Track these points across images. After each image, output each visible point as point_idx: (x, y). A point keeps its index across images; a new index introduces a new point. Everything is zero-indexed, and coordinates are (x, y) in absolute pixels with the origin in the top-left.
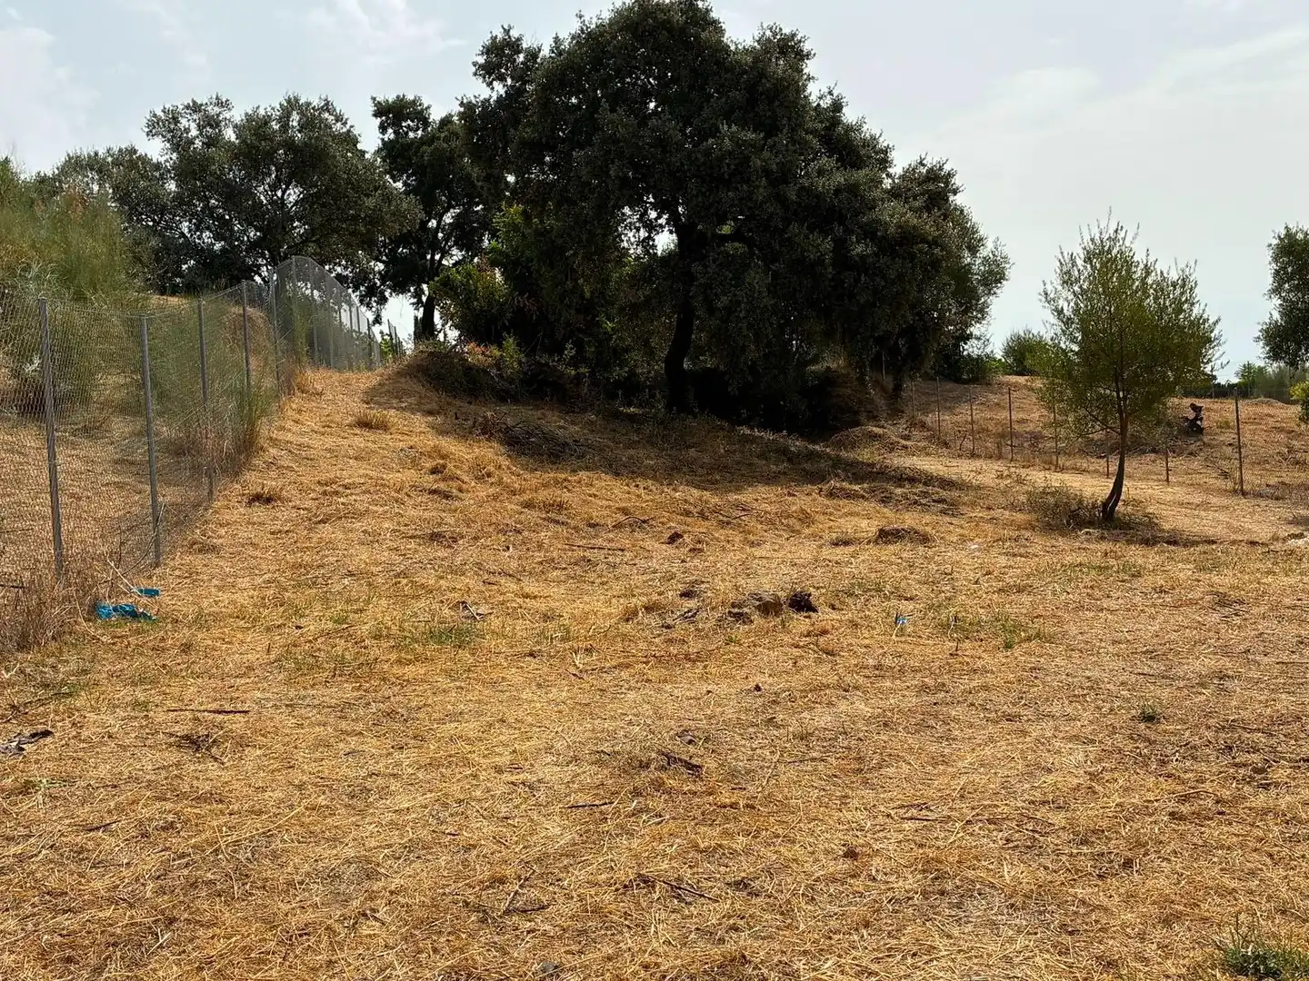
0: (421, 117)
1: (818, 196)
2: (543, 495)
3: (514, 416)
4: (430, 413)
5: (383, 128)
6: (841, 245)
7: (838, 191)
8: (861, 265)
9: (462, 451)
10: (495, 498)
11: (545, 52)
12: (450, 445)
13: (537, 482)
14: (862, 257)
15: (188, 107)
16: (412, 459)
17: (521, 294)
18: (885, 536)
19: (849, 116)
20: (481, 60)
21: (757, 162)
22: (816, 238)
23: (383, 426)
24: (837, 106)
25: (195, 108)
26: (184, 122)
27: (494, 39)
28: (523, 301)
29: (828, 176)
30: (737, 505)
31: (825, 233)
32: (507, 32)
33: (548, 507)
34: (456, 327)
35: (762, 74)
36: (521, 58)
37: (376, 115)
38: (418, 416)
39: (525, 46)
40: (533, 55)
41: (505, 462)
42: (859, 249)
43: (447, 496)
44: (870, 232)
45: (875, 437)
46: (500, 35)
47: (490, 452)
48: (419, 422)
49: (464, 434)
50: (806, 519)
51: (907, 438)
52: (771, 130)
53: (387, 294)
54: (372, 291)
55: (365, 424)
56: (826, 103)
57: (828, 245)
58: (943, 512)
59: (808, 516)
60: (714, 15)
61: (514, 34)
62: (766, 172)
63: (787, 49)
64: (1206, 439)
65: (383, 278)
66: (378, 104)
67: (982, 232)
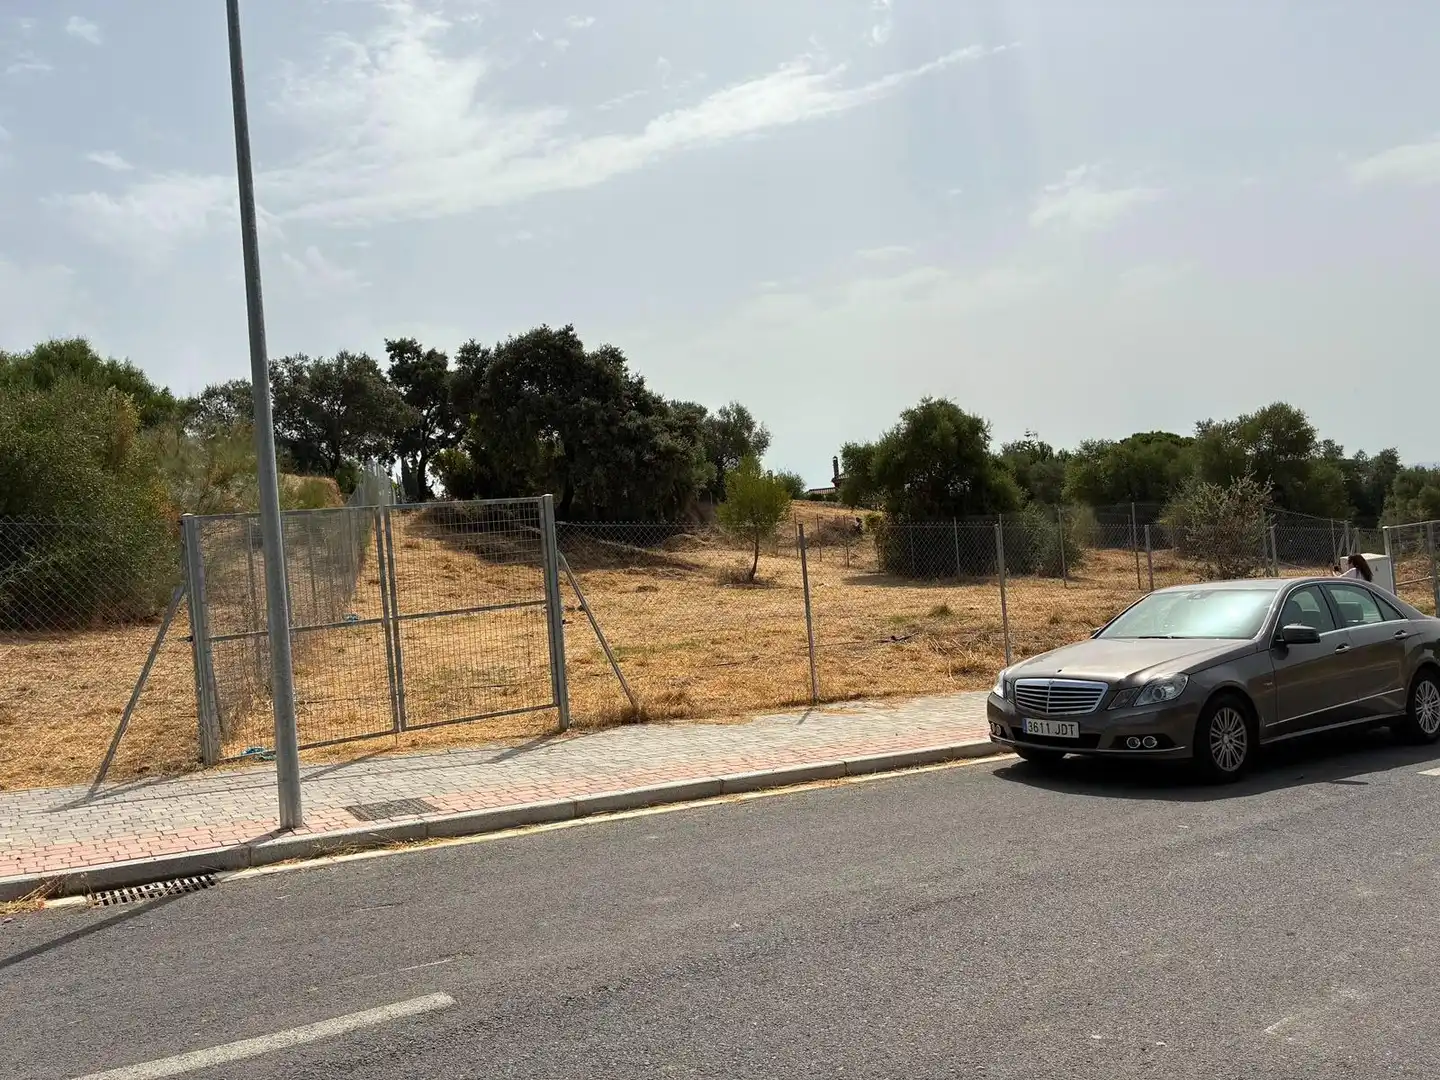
0: (416, 351)
1: (629, 430)
2: (495, 577)
3: (479, 538)
4: (438, 539)
5: (392, 358)
6: (639, 453)
7: (638, 428)
8: (648, 465)
9: (457, 559)
10: (475, 579)
11: (493, 350)
12: (450, 554)
13: (495, 571)
14: (650, 460)
15: (283, 361)
16: (434, 562)
17: (481, 465)
18: (641, 589)
19: (647, 387)
20: (459, 355)
21: (598, 416)
22: (628, 451)
23: (417, 547)
24: (641, 382)
25: (287, 361)
26: (280, 369)
27: (466, 345)
28: (483, 469)
29: (634, 421)
30: (585, 579)
31: (631, 449)
32: (472, 342)
33: (498, 582)
34: (442, 483)
35: (601, 372)
36: (480, 355)
37: (388, 351)
38: (433, 541)
39: (482, 348)
40: (486, 353)
41: (478, 563)
42: (647, 457)
43: (453, 579)
44: (654, 448)
45: (687, 539)
46: (469, 342)
47: (470, 558)
48: (434, 544)
49: (457, 549)
50: (614, 583)
51: (706, 540)
52: (605, 399)
53: (395, 457)
54: (386, 456)
55: (409, 546)
56: (635, 380)
57: (632, 454)
58: (679, 579)
59: (614, 582)
60: (578, 338)
61: (476, 343)
62: (602, 420)
63: (613, 357)
64: (864, 537)
65: (394, 447)
66: (389, 343)
67: (754, 419)
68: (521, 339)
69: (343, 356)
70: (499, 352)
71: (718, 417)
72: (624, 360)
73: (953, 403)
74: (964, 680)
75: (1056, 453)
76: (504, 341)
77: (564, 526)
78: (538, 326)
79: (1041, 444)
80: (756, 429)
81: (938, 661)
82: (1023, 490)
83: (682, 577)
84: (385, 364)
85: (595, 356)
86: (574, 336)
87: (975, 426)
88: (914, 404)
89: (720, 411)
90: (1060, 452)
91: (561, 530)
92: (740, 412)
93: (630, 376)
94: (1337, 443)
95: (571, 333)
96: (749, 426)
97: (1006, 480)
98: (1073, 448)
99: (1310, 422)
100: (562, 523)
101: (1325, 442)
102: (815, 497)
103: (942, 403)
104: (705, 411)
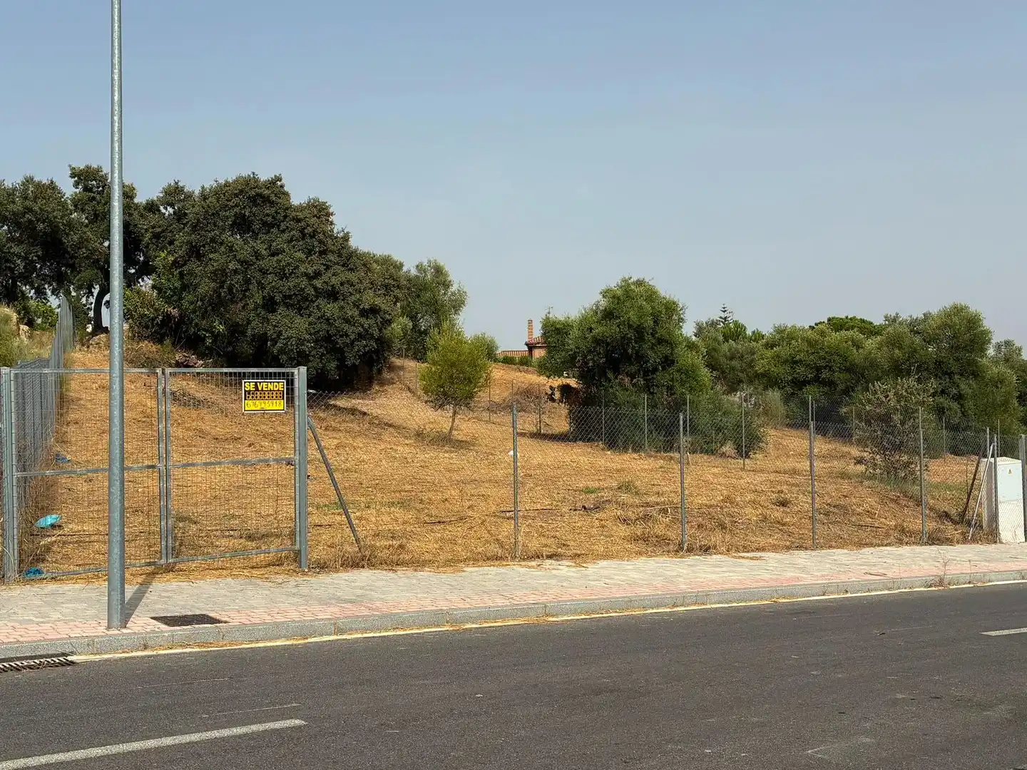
1: (333, 285)
4: (132, 382)
5: (76, 185)
9: (152, 403)
11: (197, 193)
12: (146, 400)
19: (352, 242)
24: (346, 237)
27: (169, 185)
32: (176, 183)
36: (183, 196)
39: (186, 190)
40: (190, 195)
43: (151, 424)
46: (172, 183)
56: (341, 235)
60: (286, 188)
61: (180, 184)
63: (320, 210)
64: (556, 405)
66: (74, 170)
67: (451, 277)
68: (227, 184)
69: (29, 180)
70: (204, 197)
71: (414, 272)
72: (332, 214)
73: (650, 283)
74: (641, 546)
75: (749, 332)
76: (209, 184)
77: (314, 394)
78: (246, 173)
79: (736, 323)
80: (454, 288)
81: (623, 530)
82: (711, 372)
83: (378, 437)
84: (69, 189)
85: (301, 208)
86: (282, 186)
87: (671, 309)
88: (613, 282)
89: (417, 266)
90: (754, 332)
91: (311, 398)
92: (438, 270)
93: (335, 231)
94: (1018, 344)
95: (279, 183)
96: (447, 285)
97: (696, 360)
98: (767, 330)
99: (987, 324)
100: (311, 391)
101: (1005, 343)
102: (508, 361)
103: (640, 283)
104: (401, 265)
